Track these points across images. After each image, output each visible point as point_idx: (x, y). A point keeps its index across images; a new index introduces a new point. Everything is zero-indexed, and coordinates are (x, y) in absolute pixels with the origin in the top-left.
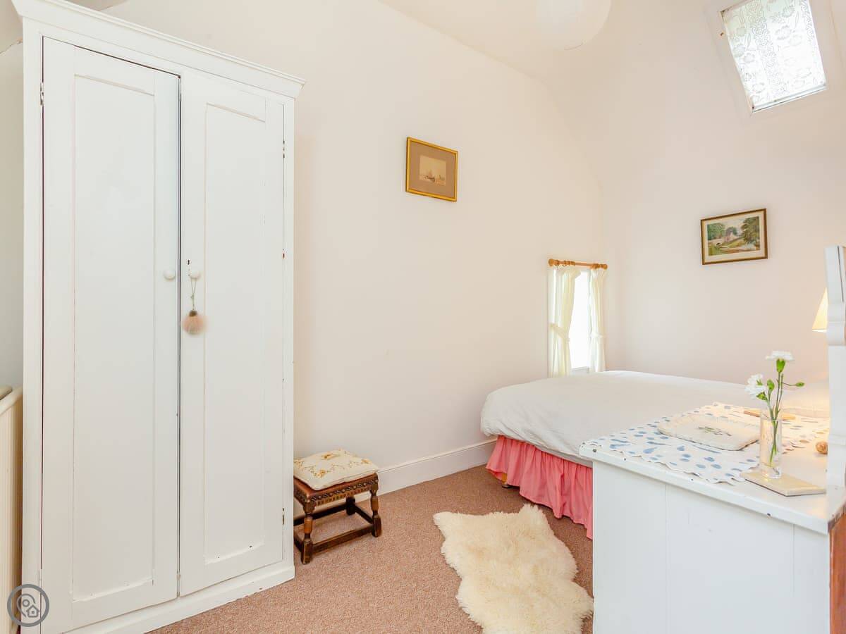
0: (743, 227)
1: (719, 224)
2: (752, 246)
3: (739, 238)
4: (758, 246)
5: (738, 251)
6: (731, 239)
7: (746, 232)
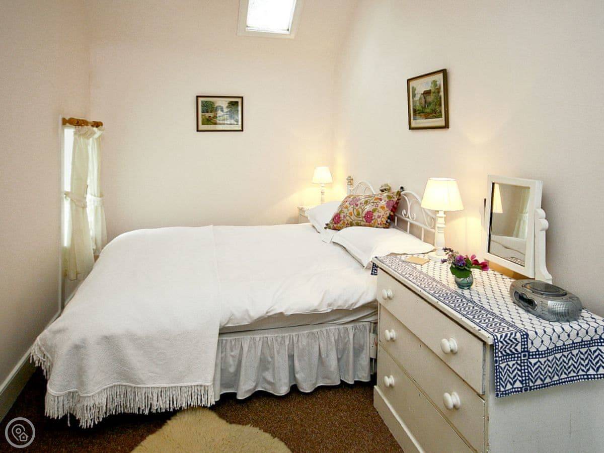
0: (228, 107)
2: (233, 121)
3: (225, 115)
4: (237, 121)
5: (224, 124)
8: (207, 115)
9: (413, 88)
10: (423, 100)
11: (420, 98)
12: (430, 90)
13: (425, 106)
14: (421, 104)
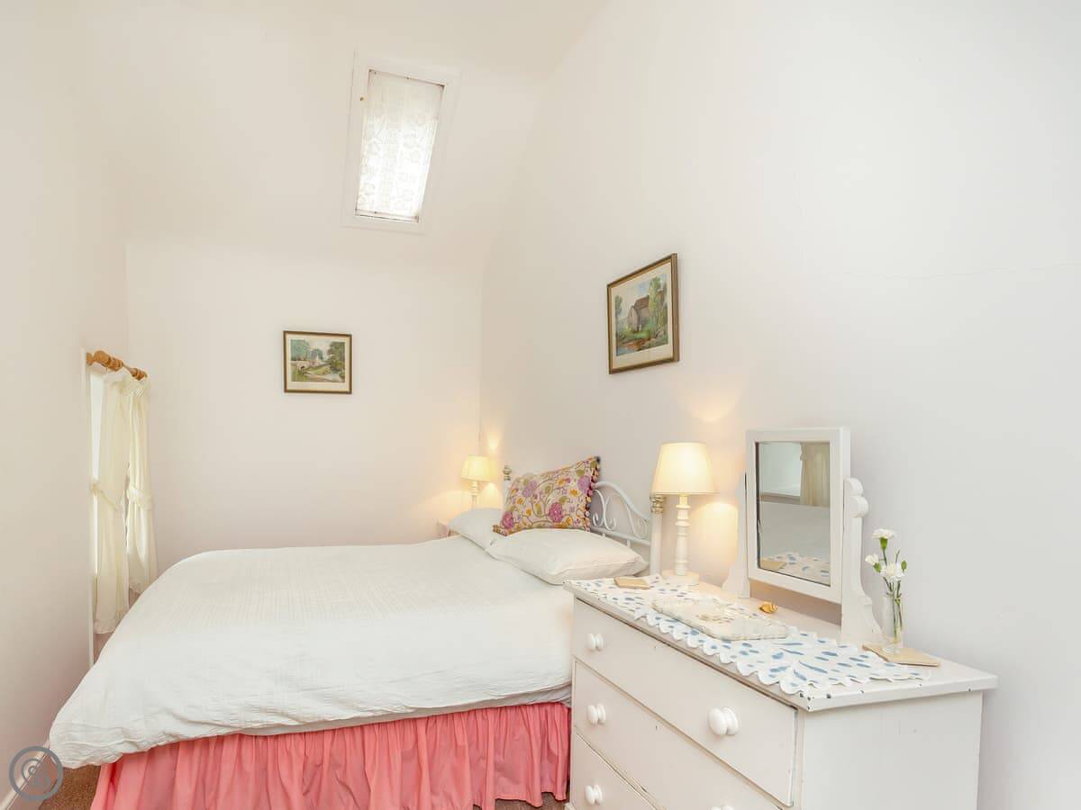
0: (330, 352)
1: (304, 341)
2: (337, 377)
3: (324, 365)
4: (343, 377)
5: (323, 380)
6: (317, 365)
7: (333, 358)
8: (300, 364)
9: (617, 298)
10: (634, 317)
11: (631, 314)
12: (647, 298)
13: (638, 328)
14: (630, 324)
